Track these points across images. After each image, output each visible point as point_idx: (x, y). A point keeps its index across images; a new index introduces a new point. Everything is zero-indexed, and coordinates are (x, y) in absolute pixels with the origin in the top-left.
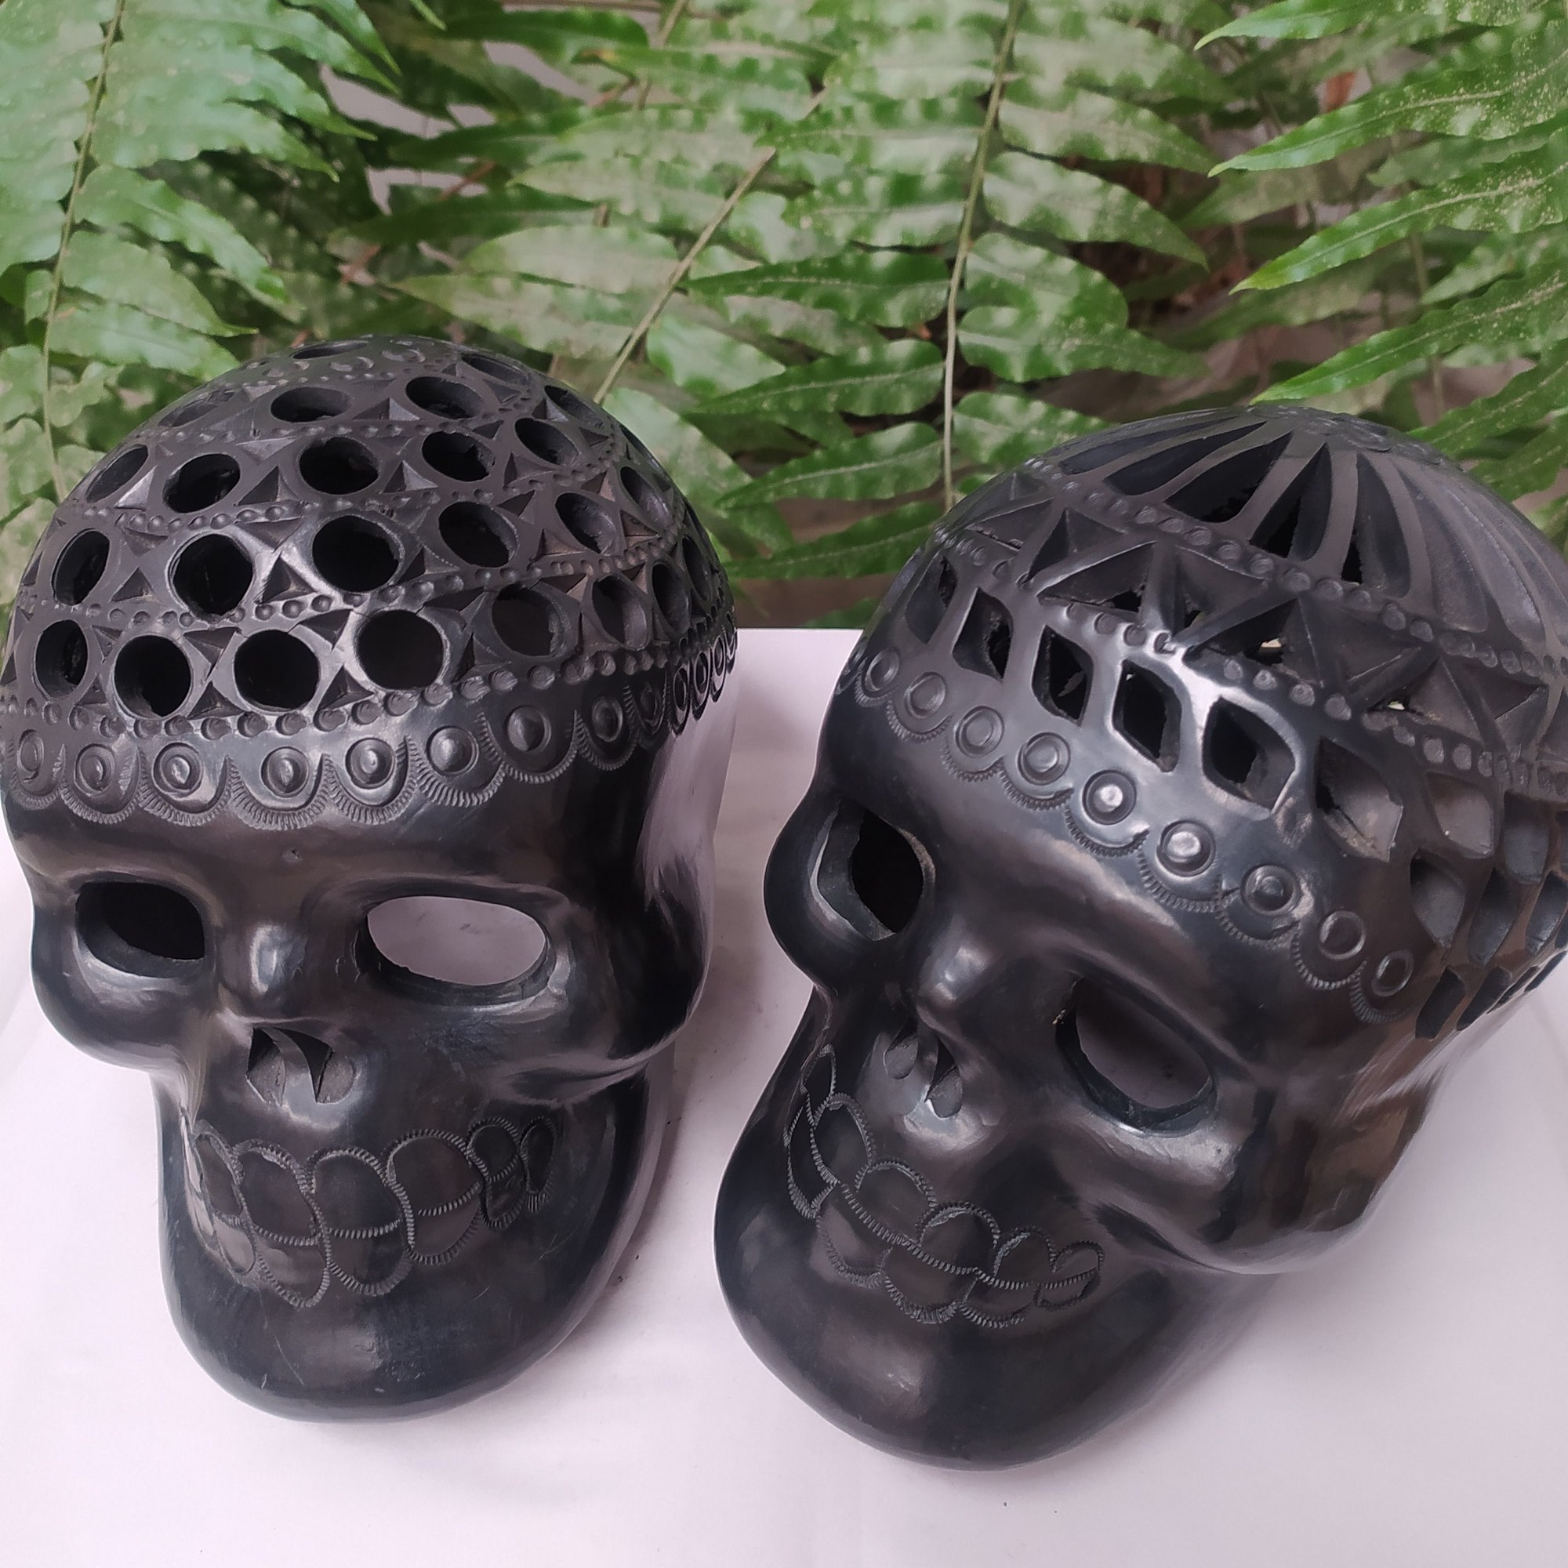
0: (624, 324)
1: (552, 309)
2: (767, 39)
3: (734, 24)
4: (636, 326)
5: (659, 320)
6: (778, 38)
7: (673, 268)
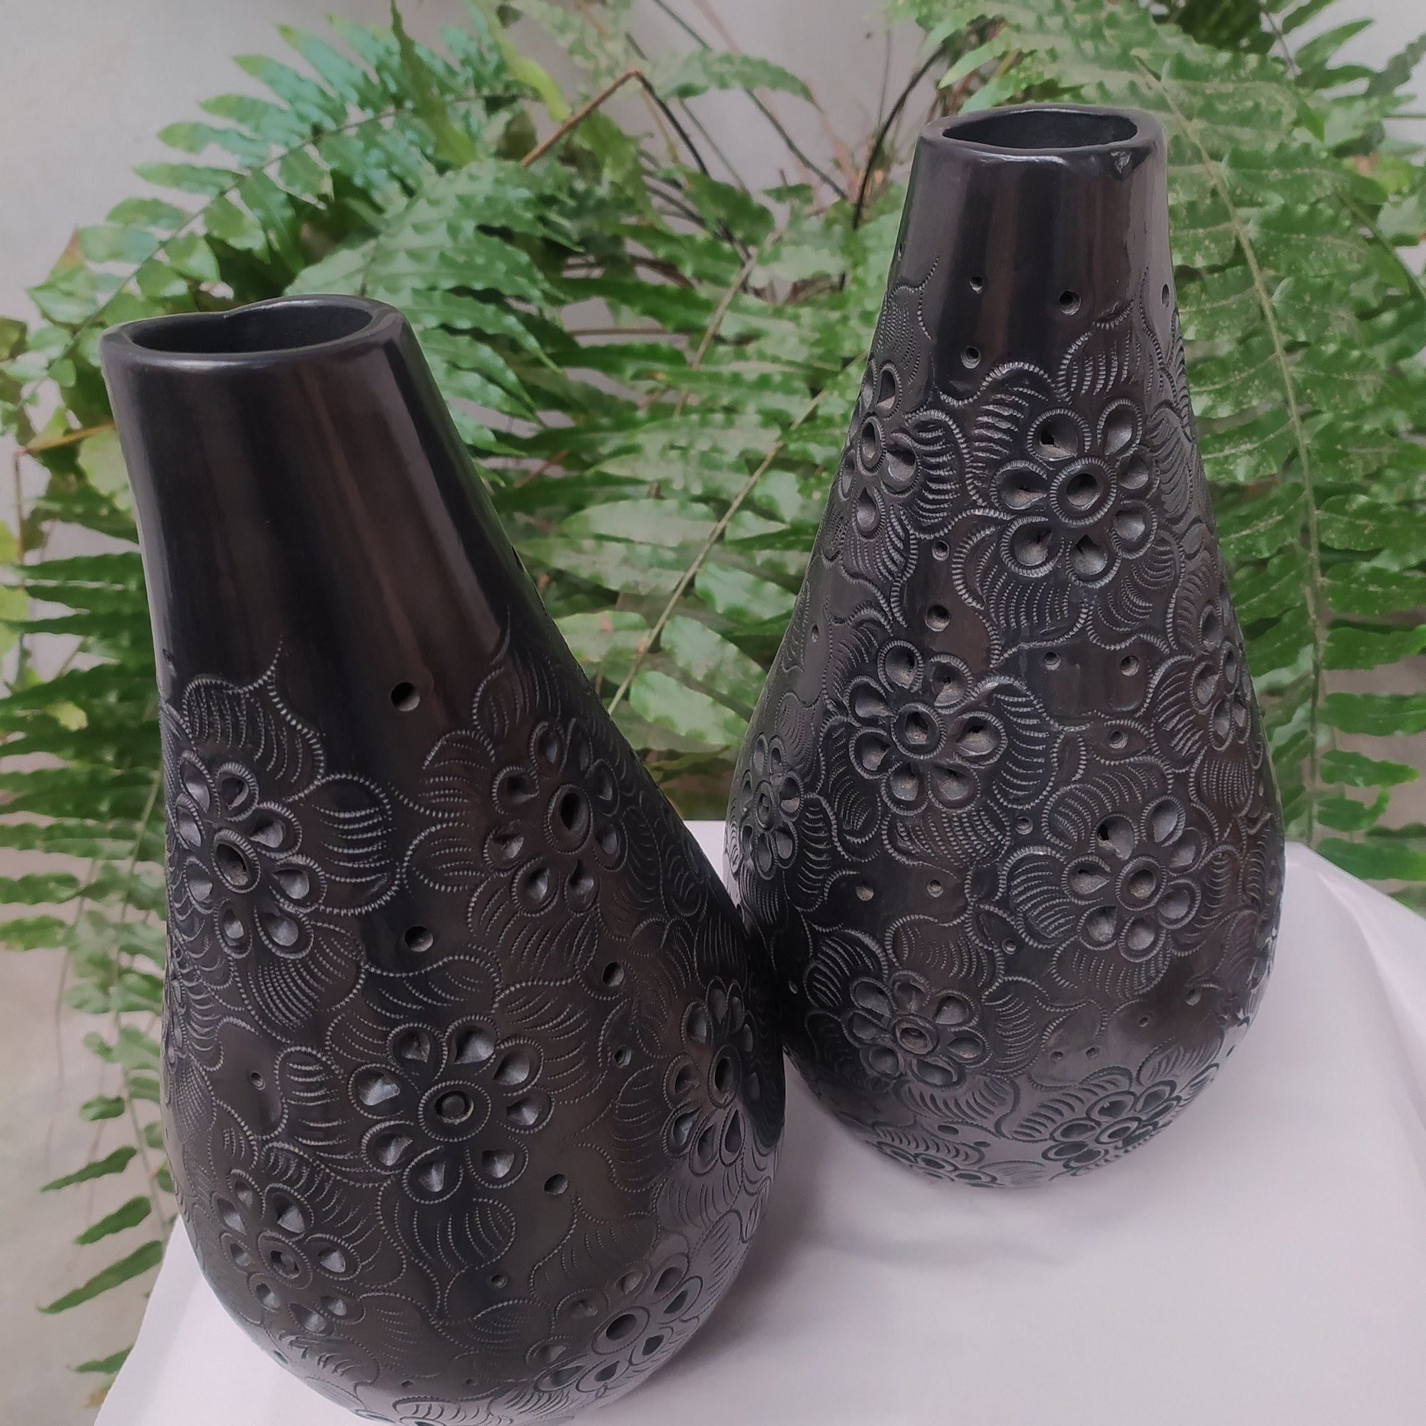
0: (677, 569)
1: (625, 561)
2: (775, 360)
3: (751, 348)
4: (687, 571)
5: (704, 566)
6: (785, 357)
7: (714, 527)
